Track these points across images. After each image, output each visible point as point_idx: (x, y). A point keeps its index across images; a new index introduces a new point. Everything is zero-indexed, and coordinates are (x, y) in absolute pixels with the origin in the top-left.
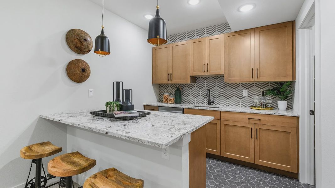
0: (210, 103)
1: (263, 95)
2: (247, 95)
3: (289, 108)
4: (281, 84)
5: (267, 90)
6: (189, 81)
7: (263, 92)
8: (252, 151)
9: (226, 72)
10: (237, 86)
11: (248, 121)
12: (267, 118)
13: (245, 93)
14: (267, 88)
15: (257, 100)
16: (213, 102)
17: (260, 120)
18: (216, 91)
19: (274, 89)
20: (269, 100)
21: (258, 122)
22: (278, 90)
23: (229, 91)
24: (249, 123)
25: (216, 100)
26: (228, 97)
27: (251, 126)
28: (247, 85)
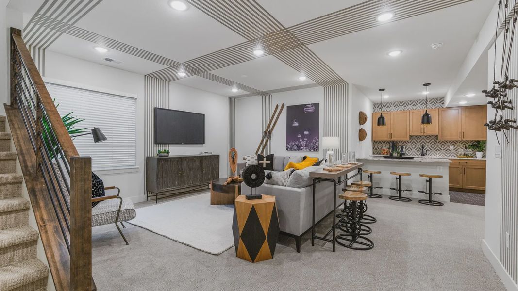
0: (423, 154)
1: (466, 148)
2: (453, 149)
3: (484, 156)
4: (478, 142)
5: (468, 146)
6: (408, 139)
7: (466, 147)
8: (461, 181)
9: (440, 133)
10: (445, 142)
11: (458, 164)
12: (471, 162)
13: (452, 147)
14: (468, 144)
15: (462, 151)
16: (426, 154)
17: (466, 163)
18: (427, 146)
19: (473, 145)
20: (470, 151)
21: (465, 164)
22: (476, 146)
23: (438, 146)
24: (459, 165)
25: (428, 152)
26: (437, 150)
27: (460, 167)
28: (453, 142)
